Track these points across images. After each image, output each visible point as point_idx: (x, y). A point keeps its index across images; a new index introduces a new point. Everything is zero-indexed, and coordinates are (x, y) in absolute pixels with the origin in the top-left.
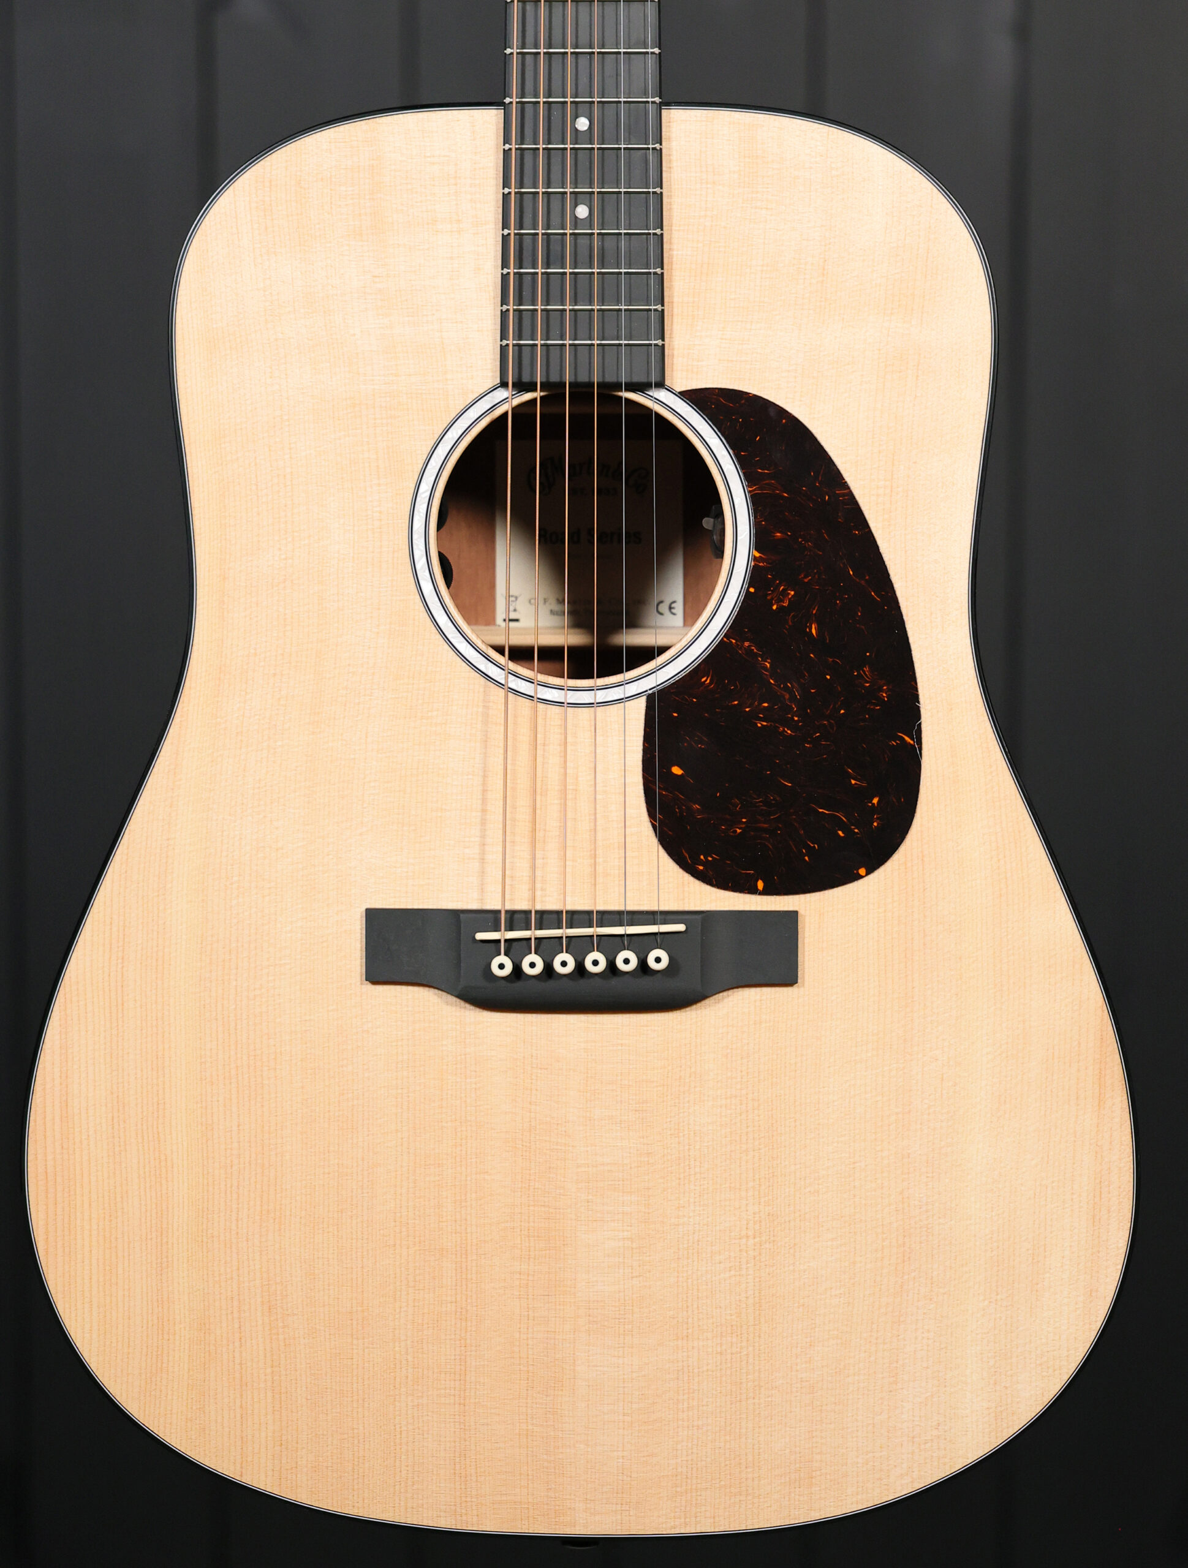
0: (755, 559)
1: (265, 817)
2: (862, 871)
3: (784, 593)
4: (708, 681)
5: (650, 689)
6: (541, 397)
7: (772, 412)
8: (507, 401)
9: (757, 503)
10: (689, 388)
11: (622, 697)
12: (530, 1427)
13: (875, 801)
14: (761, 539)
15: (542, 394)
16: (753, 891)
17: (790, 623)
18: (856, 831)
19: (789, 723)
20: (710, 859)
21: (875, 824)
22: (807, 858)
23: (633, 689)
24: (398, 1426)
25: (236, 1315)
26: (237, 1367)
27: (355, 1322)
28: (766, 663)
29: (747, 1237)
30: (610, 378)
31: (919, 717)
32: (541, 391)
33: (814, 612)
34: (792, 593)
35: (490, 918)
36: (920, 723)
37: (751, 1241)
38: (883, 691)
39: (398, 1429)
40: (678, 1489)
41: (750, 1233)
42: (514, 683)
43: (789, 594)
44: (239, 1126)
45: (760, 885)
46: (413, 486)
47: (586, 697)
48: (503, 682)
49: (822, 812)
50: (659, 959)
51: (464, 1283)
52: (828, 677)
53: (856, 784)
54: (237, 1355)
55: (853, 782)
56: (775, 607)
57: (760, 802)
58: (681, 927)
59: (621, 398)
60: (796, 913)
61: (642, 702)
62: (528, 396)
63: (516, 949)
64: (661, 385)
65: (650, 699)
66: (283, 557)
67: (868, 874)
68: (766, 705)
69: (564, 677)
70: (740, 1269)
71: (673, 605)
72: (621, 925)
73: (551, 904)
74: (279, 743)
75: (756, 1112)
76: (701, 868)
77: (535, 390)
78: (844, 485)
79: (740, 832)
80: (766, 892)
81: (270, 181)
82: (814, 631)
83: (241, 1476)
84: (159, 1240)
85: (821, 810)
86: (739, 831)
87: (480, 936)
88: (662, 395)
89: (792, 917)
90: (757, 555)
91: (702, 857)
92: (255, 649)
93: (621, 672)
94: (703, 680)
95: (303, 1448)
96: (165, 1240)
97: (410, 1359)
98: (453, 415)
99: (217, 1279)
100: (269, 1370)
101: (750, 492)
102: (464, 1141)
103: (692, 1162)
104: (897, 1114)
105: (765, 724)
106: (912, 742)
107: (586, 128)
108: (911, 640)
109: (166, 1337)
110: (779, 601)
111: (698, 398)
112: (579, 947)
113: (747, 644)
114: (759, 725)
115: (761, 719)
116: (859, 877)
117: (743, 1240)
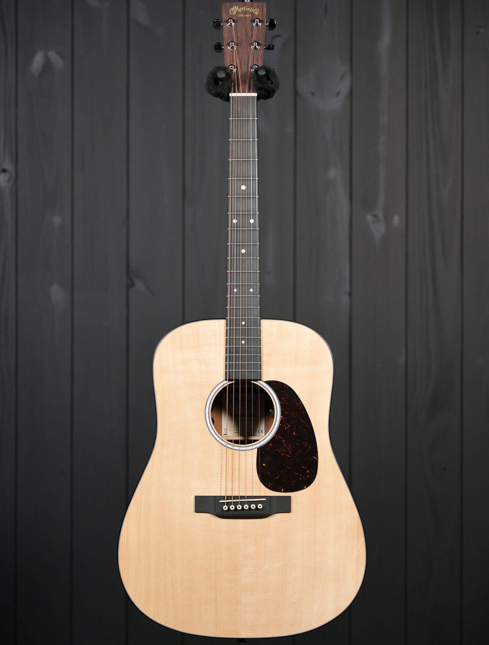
0: (281, 418)
1: (173, 475)
2: (305, 487)
3: (288, 425)
5: (258, 447)
7: (285, 386)
8: (227, 383)
9: (282, 406)
10: (267, 381)
11: (252, 448)
12: (231, 613)
13: (308, 471)
14: (283, 414)
15: (235, 382)
16: (281, 491)
17: (289, 432)
18: (304, 478)
19: (288, 454)
21: (308, 477)
22: (293, 484)
23: (254, 447)
24: (202, 613)
25: (165, 588)
26: (165, 600)
27: (192, 589)
28: (284, 441)
29: (280, 569)
30: (249, 378)
31: (318, 453)
32: (234, 381)
33: (294, 430)
34: (289, 425)
35: (223, 498)
36: (318, 454)
37: (281, 570)
38: (309, 447)
39: (202, 614)
40: (265, 627)
41: (281, 568)
42: (228, 446)
44: (166, 545)
45: (283, 490)
46: (206, 402)
47: (244, 449)
48: (226, 445)
50: (260, 506)
51: (217, 580)
52: (297, 444)
54: (165, 597)
55: (303, 467)
56: (286, 429)
57: (283, 472)
58: (265, 499)
59: (252, 383)
60: (291, 496)
61: (256, 450)
62: (231, 382)
63: (228, 504)
64: (260, 380)
65: (258, 449)
66: (177, 418)
67: (306, 488)
68: (284, 450)
69: (239, 444)
70: (278, 577)
71: (262, 431)
72: (252, 499)
73: (236, 494)
74: (176, 459)
75: (282, 541)
76: (269, 486)
77: (233, 381)
78: (301, 402)
80: (284, 492)
81: (175, 335)
82: (294, 434)
83: (166, 625)
84: (148, 571)
85: (296, 473)
86: (278, 478)
87: (221, 501)
88: (261, 382)
89: (290, 497)
90: (282, 417)
91: (270, 484)
92: (171, 438)
93: (252, 443)
94: (270, 445)
95: (180, 618)
96: (149, 571)
97: (204, 597)
98: (215, 386)
99: (161, 580)
100: (173, 600)
101: (280, 403)
102: (217, 548)
103: (268, 553)
104: (313, 541)
106: (316, 458)
107: (244, 324)
108: (316, 436)
109: (149, 593)
110: (287, 427)
111: (269, 383)
112: (243, 504)
113: (279, 437)
114: (282, 455)
115: (283, 453)
116: (305, 488)
117: (279, 570)
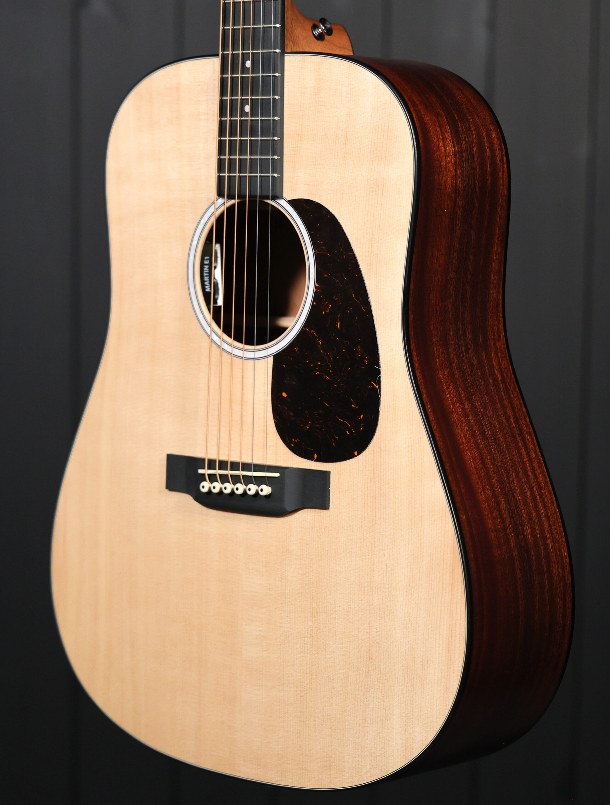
0: (316, 287)
2: (356, 453)
3: (327, 305)
4: (297, 350)
5: (275, 352)
6: (238, 203)
7: (324, 212)
9: (317, 257)
11: (267, 355)
13: (362, 417)
14: (319, 277)
16: (313, 459)
17: (329, 322)
18: (354, 432)
19: (328, 374)
20: (296, 441)
21: (361, 429)
22: (334, 444)
28: (320, 342)
29: (307, 637)
30: (264, 193)
31: (380, 374)
32: (238, 199)
33: (339, 316)
34: (330, 306)
36: (380, 378)
37: (309, 640)
38: (365, 359)
43: (329, 306)
45: (316, 456)
47: (251, 355)
49: (340, 421)
50: (262, 490)
51: (201, 644)
52: (344, 350)
53: (354, 407)
54: (120, 666)
55: (353, 406)
56: (323, 313)
57: (316, 413)
58: (277, 475)
59: (269, 204)
60: (330, 472)
61: (271, 359)
62: (232, 202)
64: (282, 198)
65: (274, 356)
67: (359, 454)
68: (319, 363)
70: (304, 654)
73: (235, 459)
75: (312, 573)
77: (235, 199)
78: (352, 251)
79: (308, 428)
80: (319, 460)
82: (338, 326)
84: (95, 605)
85: (340, 420)
86: (308, 427)
87: (198, 470)
88: (282, 202)
89: (326, 475)
90: (317, 285)
91: (293, 440)
92: (132, 324)
93: (266, 343)
94: (295, 349)
101: (315, 252)
103: (287, 596)
104: (368, 582)
105: (319, 373)
106: (377, 387)
107: (249, 66)
108: (377, 332)
110: (325, 310)
111: (296, 204)
112: (235, 481)
113: (312, 331)
114: (316, 374)
115: (317, 371)
116: (355, 456)
117: (306, 639)
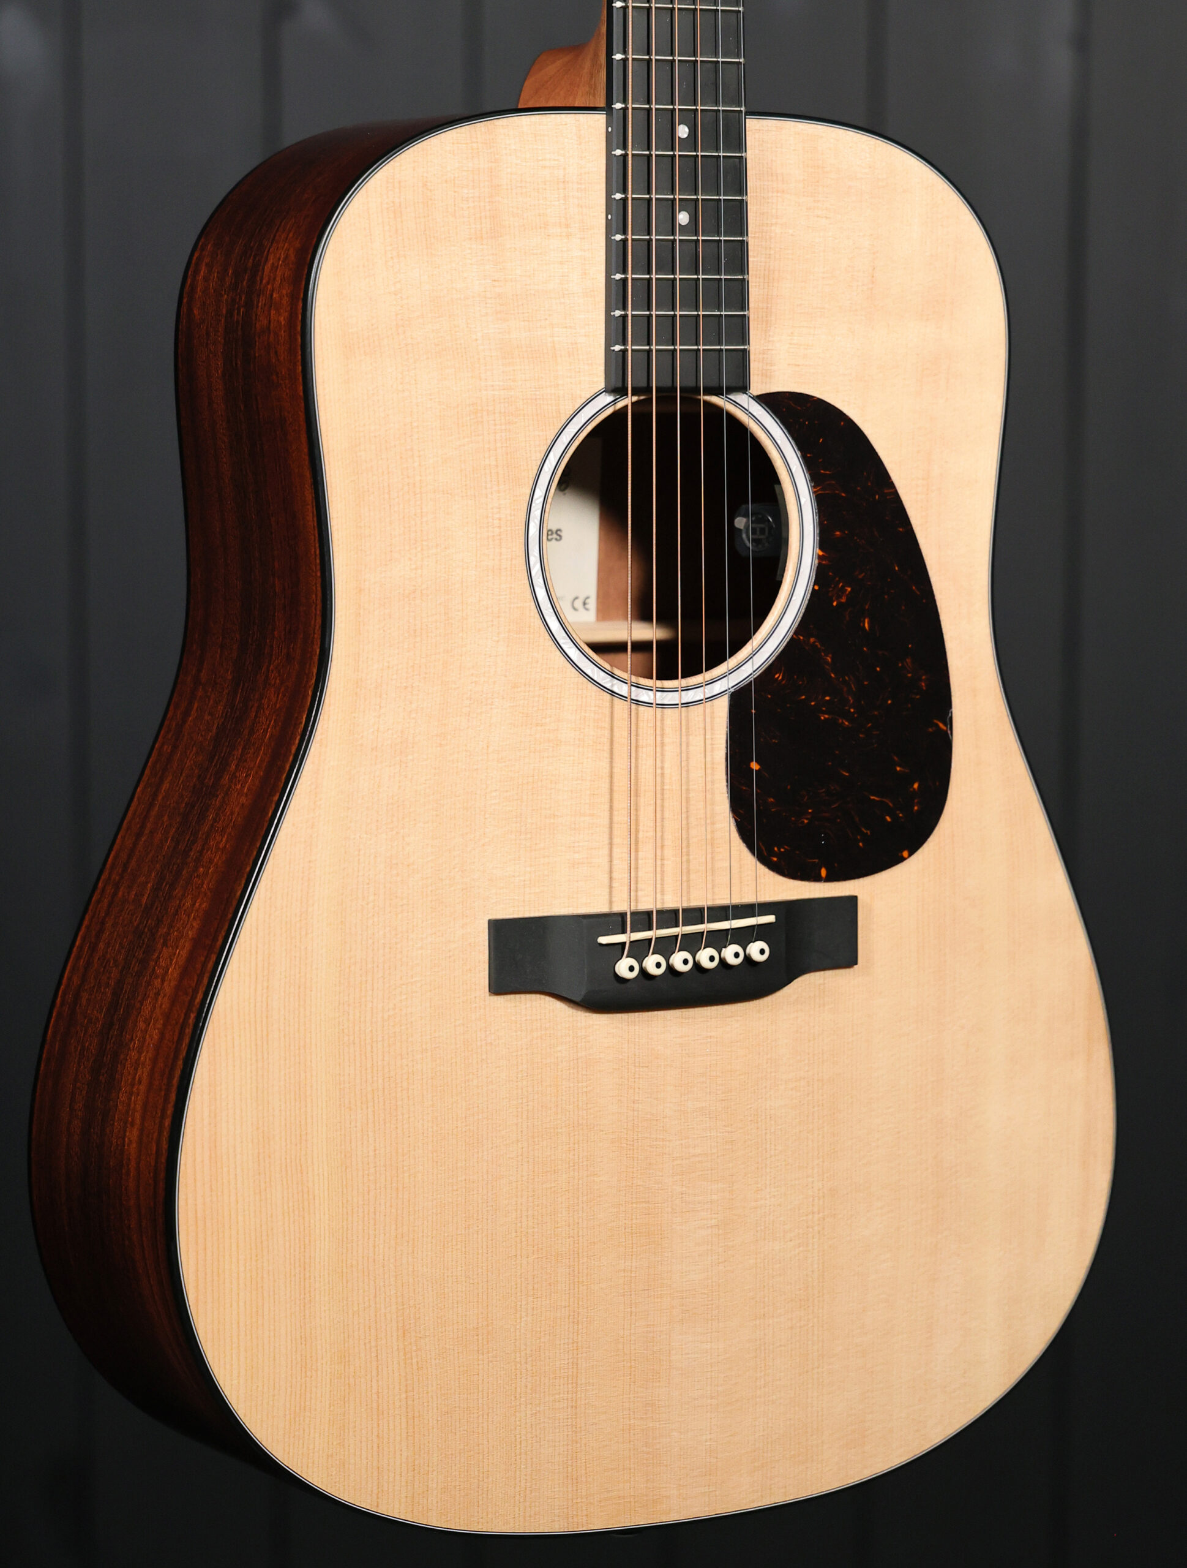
0: (818, 557)
1: (397, 833)
2: (905, 854)
3: (843, 590)
4: (780, 678)
5: (733, 687)
6: (632, 404)
7: (833, 416)
8: (604, 405)
9: (820, 503)
10: (764, 392)
11: (706, 697)
12: (632, 1421)
13: (916, 786)
14: (823, 538)
15: (635, 399)
16: (817, 878)
17: (848, 619)
18: (901, 815)
19: (846, 715)
20: (782, 850)
21: (916, 808)
22: (861, 844)
23: (718, 688)
24: (518, 1436)
25: (373, 1344)
26: (375, 1396)
27: (480, 1338)
28: (828, 658)
29: (813, 1213)
31: (951, 706)
33: (867, 607)
34: (849, 589)
35: (616, 921)
36: (951, 710)
37: (816, 1216)
38: (922, 681)
39: (518, 1440)
40: (756, 1464)
41: (816, 1210)
43: (846, 590)
44: (375, 1150)
45: (823, 872)
46: (528, 491)
49: (874, 799)
51: (576, 1286)
52: (878, 669)
53: (900, 771)
54: (374, 1384)
55: (898, 769)
56: (835, 604)
57: (823, 792)
58: (770, 919)
59: (707, 402)
60: (856, 897)
61: (725, 701)
62: (627, 400)
63: (639, 950)
64: (744, 388)
65: (731, 699)
66: (414, 566)
67: (910, 855)
68: (827, 698)
69: (652, 678)
70: (807, 1245)
74: (410, 757)
75: (820, 1091)
76: (775, 859)
78: (891, 485)
79: (808, 823)
80: (830, 879)
81: (400, 182)
82: (866, 625)
83: (378, 1506)
84: (302, 1275)
85: (872, 797)
86: (806, 821)
87: (603, 940)
88: (741, 398)
89: (852, 901)
90: (821, 553)
91: (776, 849)
92: (388, 662)
93: (700, 672)
94: (777, 676)
95: (433, 1471)
96: (307, 1275)
97: (529, 1368)
98: (564, 420)
99: (355, 1309)
100: (404, 1396)
101: (814, 492)
102: (576, 1146)
103: (768, 1146)
105: (826, 716)
106: (944, 728)
107: (685, 136)
108: (944, 631)
109: (308, 1374)
110: (839, 597)
111: (775, 402)
112: (692, 944)
113: (812, 640)
114: (822, 718)
115: (824, 713)
116: (903, 859)
117: (810, 1217)
